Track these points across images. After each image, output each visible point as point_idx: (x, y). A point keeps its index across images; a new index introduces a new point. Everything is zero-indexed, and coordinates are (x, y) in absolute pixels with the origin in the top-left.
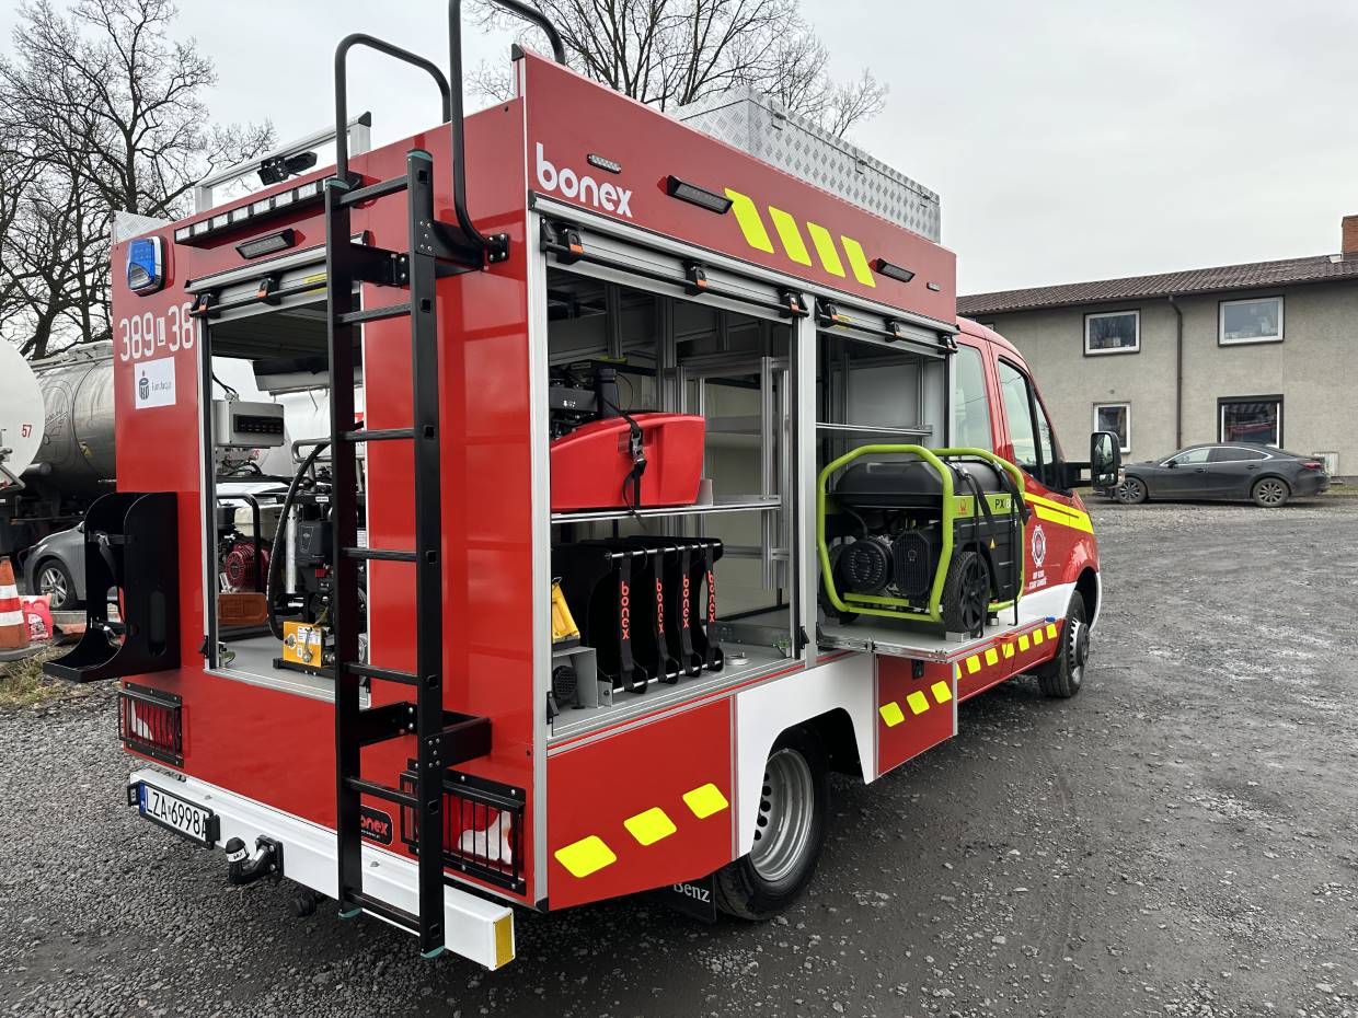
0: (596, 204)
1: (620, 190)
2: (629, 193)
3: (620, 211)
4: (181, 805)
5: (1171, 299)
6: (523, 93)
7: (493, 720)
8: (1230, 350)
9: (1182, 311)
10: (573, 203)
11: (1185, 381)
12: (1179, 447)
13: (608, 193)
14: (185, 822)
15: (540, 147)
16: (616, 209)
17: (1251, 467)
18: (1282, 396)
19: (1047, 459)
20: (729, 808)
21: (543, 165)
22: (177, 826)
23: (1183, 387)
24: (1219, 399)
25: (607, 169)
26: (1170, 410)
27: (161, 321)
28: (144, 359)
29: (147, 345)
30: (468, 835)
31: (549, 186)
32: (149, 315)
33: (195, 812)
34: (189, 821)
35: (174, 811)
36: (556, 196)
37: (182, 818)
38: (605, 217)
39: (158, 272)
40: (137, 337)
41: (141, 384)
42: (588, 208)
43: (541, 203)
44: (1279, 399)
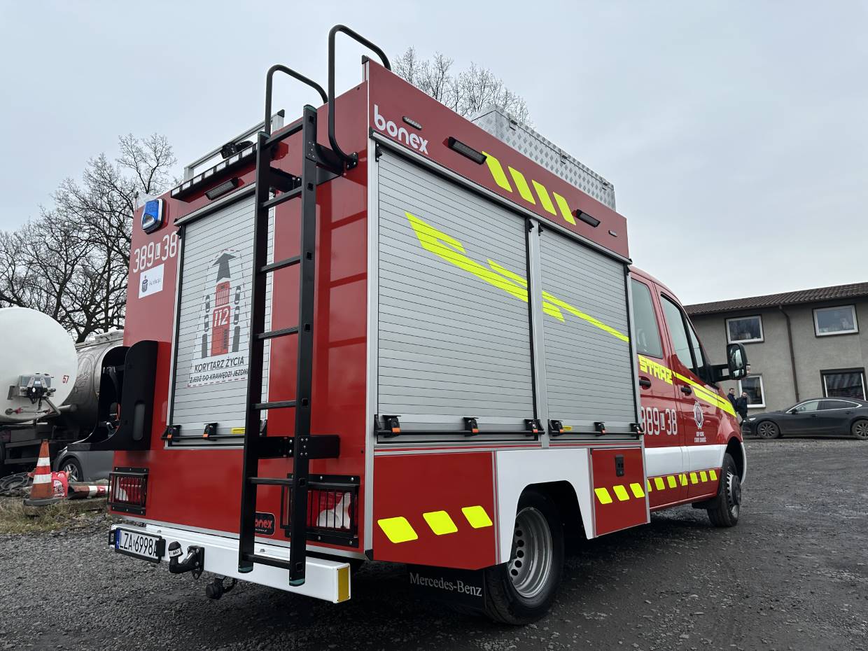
0: (407, 143)
1: (421, 138)
2: (426, 142)
3: (421, 150)
4: (142, 538)
5: (780, 308)
6: (368, 79)
7: (340, 437)
8: (824, 340)
9: (789, 315)
10: (395, 139)
11: (796, 360)
12: (798, 400)
13: (414, 139)
14: (144, 548)
15: (376, 107)
16: (419, 148)
17: (848, 412)
18: (863, 368)
19: (700, 364)
20: (493, 526)
21: (377, 117)
22: (138, 553)
23: (796, 364)
24: (821, 371)
25: (413, 126)
26: (790, 379)
27: (159, 245)
28: (147, 268)
29: (149, 260)
30: (323, 515)
31: (382, 128)
32: (152, 244)
33: (151, 540)
34: (146, 547)
35: (137, 542)
36: (385, 133)
37: (142, 546)
38: (412, 151)
39: (160, 218)
40: (144, 257)
41: (143, 283)
42: (403, 143)
43: (375, 135)
44: (861, 371)
